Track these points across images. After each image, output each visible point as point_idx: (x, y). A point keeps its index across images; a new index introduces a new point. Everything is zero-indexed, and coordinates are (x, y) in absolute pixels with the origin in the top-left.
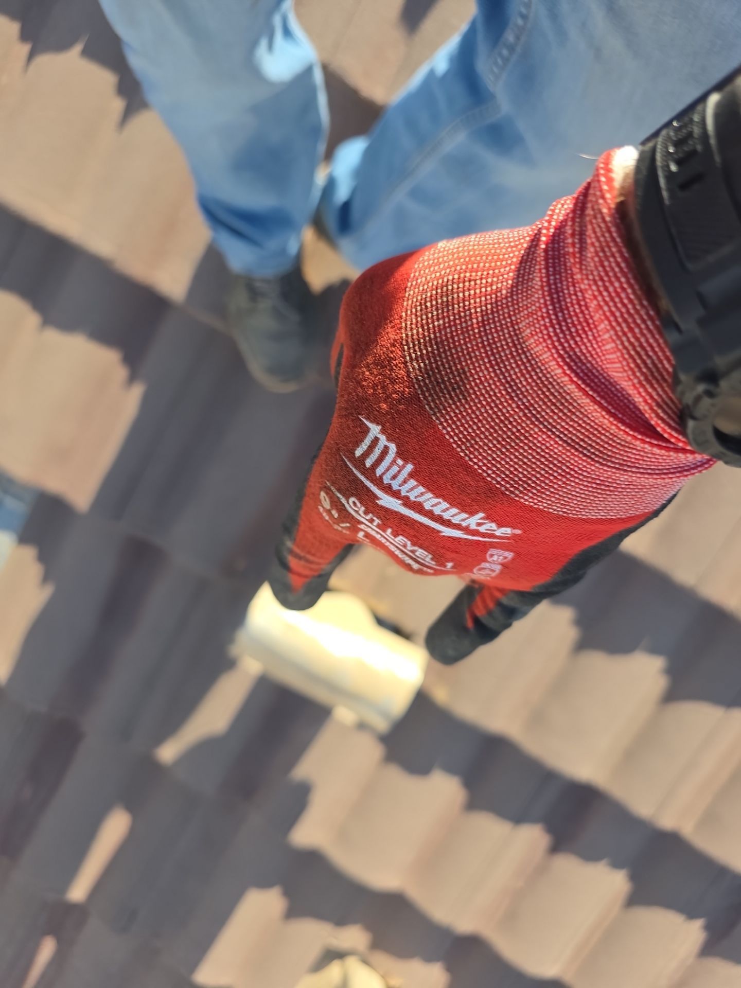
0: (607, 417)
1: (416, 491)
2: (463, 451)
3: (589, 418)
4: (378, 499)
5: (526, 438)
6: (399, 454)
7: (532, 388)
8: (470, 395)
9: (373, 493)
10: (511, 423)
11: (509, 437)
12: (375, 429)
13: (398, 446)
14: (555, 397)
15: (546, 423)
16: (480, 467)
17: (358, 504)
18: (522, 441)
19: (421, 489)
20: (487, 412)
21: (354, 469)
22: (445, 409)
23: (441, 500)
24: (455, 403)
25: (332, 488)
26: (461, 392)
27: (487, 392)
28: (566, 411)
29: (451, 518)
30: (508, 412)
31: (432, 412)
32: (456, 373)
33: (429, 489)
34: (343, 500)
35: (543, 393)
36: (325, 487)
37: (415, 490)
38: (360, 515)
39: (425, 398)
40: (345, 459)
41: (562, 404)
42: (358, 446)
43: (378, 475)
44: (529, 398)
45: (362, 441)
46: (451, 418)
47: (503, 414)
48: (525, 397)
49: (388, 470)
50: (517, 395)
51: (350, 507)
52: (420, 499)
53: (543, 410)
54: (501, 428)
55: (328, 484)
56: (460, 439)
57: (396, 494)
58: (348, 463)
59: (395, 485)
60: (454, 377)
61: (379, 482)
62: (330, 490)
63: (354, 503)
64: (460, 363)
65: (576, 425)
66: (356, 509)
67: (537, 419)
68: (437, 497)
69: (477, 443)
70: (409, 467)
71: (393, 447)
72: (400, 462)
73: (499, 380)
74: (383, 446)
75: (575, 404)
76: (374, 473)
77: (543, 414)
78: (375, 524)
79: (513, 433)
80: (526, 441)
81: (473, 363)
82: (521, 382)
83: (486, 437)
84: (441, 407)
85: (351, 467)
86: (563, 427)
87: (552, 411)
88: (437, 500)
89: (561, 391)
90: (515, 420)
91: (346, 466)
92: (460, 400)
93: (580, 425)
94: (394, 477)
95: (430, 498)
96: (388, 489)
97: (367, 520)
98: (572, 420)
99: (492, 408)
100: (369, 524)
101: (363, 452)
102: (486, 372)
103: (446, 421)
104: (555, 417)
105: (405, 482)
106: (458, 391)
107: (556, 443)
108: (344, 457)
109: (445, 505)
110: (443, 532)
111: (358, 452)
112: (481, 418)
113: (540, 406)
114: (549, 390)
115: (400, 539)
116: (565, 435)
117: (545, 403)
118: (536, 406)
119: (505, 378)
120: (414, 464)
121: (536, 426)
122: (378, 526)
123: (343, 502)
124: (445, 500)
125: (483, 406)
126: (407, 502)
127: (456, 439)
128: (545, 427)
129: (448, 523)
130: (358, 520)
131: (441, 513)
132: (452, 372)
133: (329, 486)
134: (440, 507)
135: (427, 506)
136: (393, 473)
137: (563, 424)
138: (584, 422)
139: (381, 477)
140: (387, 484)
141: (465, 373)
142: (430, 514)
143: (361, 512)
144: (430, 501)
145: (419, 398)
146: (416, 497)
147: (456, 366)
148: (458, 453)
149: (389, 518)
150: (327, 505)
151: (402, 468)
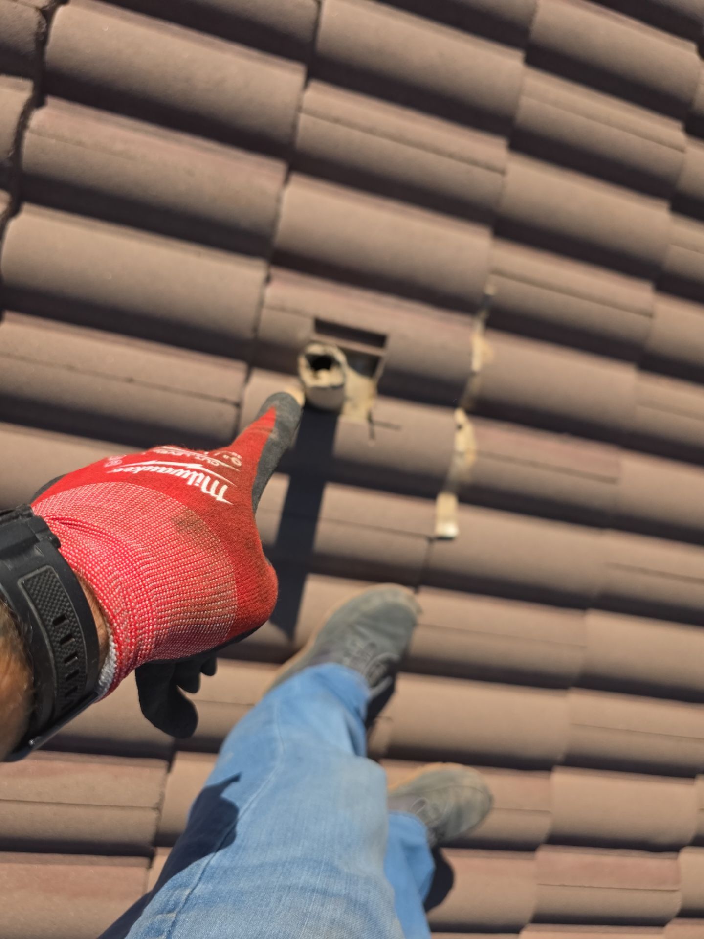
4: (202, 467)
6: (199, 489)
9: (207, 469)
12: (220, 498)
21: (224, 478)
25: (234, 469)
33: (173, 476)
34: (223, 464)
36: (239, 468)
40: (231, 482)
42: (227, 489)
43: (208, 477)
45: (225, 492)
49: (203, 480)
52: (177, 471)
55: (237, 470)
57: (192, 470)
58: (229, 481)
59: (195, 474)
61: (206, 474)
70: (190, 483)
71: (204, 489)
72: (197, 485)
74: (212, 491)
76: (211, 477)
78: (199, 457)
94: (197, 477)
96: (198, 471)
101: (223, 487)
105: (190, 476)
108: (233, 483)
111: (225, 487)
120: (188, 486)
124: (160, 474)
130: (210, 457)
134: (162, 470)
136: (199, 479)
140: (200, 474)
142: (167, 466)
143: (209, 461)
144: (170, 471)
146: (180, 471)
149: (192, 460)
150: (233, 460)
151: (194, 482)
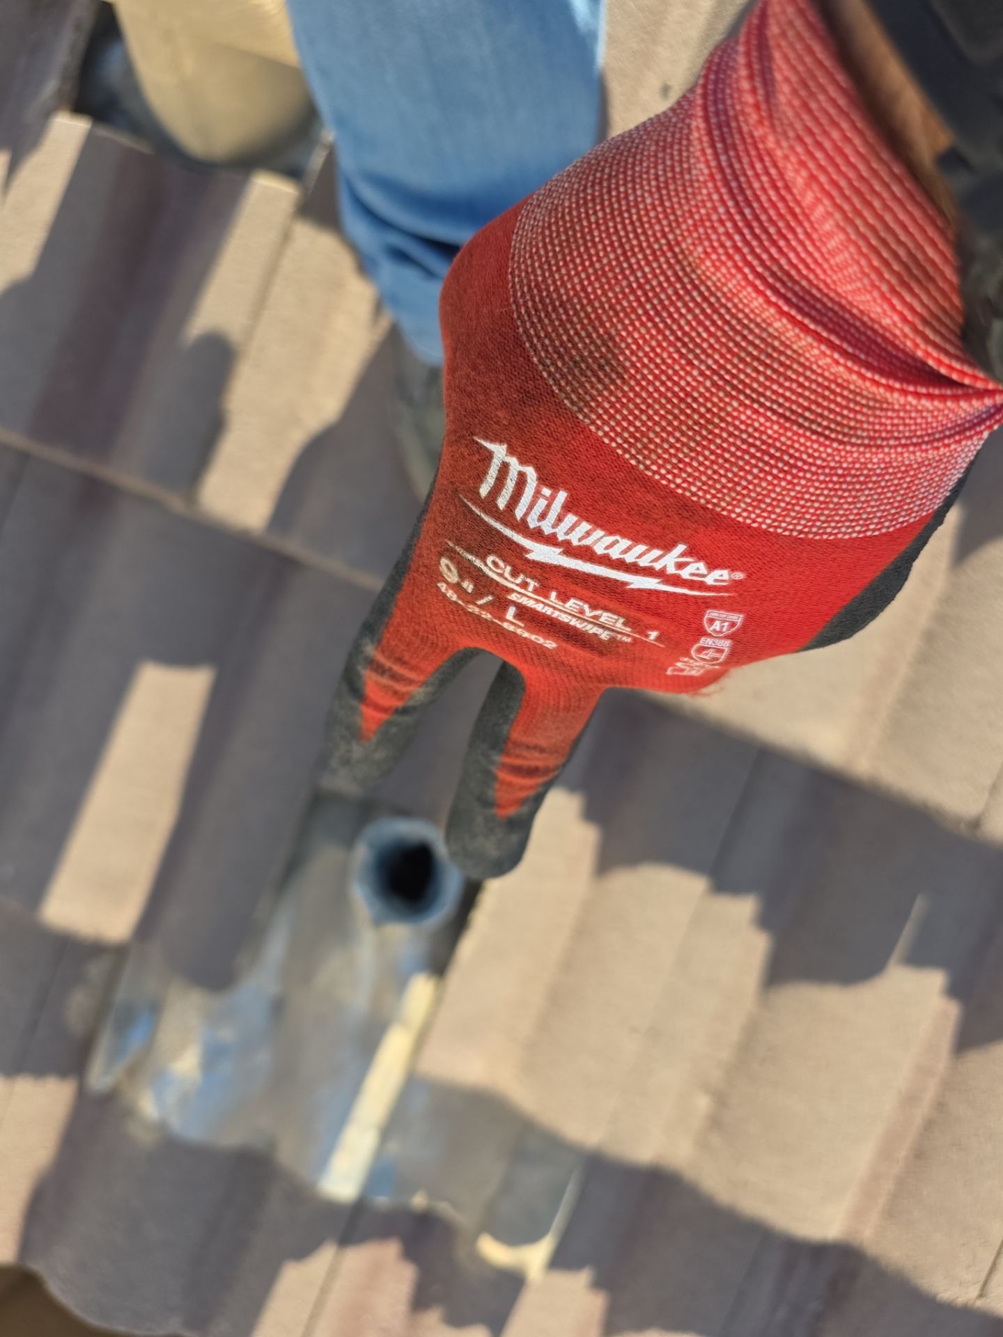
0: (842, 361)
1: (578, 531)
2: (633, 457)
3: (813, 372)
4: (527, 551)
5: (722, 420)
6: (543, 480)
7: (718, 340)
8: (626, 370)
9: (518, 545)
10: (695, 400)
11: (696, 423)
12: (499, 451)
13: (537, 469)
14: (756, 347)
15: (748, 391)
16: (663, 477)
17: (501, 564)
18: (717, 426)
19: (585, 526)
20: (657, 390)
21: (483, 516)
22: (594, 399)
23: (618, 537)
24: (606, 388)
25: (458, 549)
26: (613, 369)
27: (651, 360)
28: (776, 366)
29: (637, 560)
30: (688, 384)
31: (575, 409)
32: (599, 342)
33: (597, 524)
34: (478, 563)
35: (737, 344)
36: (447, 550)
37: (577, 529)
38: (506, 579)
39: (561, 389)
40: (469, 504)
41: (769, 356)
42: (482, 482)
43: (519, 518)
44: (717, 357)
45: (485, 473)
46: (606, 411)
47: (682, 389)
48: (708, 356)
49: (531, 507)
50: (697, 357)
51: (490, 569)
52: (587, 542)
53: (740, 370)
54: (682, 411)
55: (451, 544)
56: (626, 441)
57: (551, 540)
58: (474, 508)
59: (547, 529)
60: (598, 348)
61: (522, 527)
62: (455, 552)
63: (495, 563)
64: (602, 324)
65: (794, 386)
66: (499, 571)
67: (734, 387)
68: (611, 533)
69: (651, 441)
70: (562, 496)
71: (531, 472)
72: (547, 491)
73: (666, 338)
74: (516, 474)
75: (789, 352)
76: (513, 516)
77: (742, 376)
78: (531, 588)
79: (702, 416)
80: (723, 425)
81: (621, 321)
82: (699, 335)
83: (664, 429)
84: (588, 398)
85: (479, 514)
86: (775, 392)
87: (756, 370)
88: (611, 539)
89: (764, 335)
90: (701, 395)
91: (471, 512)
92: (613, 381)
93: (801, 385)
94: (543, 516)
95: (601, 538)
96: (538, 535)
97: (517, 585)
98: (788, 379)
99: (663, 383)
100: (523, 591)
101: (490, 489)
102: (643, 331)
103: (600, 417)
104: (762, 379)
105: (560, 519)
106: (607, 368)
107: (768, 419)
108: (465, 500)
109: (625, 543)
110: (632, 583)
111: (484, 490)
112: (650, 401)
113: (735, 366)
114: (744, 338)
115: (572, 603)
116: (780, 405)
117: (742, 360)
118: (729, 367)
119: (673, 332)
120: (566, 489)
121: (733, 397)
122: (536, 591)
123: (479, 566)
124: (624, 536)
125: (649, 382)
126: (569, 550)
127: (619, 440)
128: (747, 396)
129: (634, 569)
130: (506, 587)
131: (622, 556)
132: (593, 342)
133: (451, 547)
134: (618, 547)
135: (599, 550)
136: (541, 511)
137: (775, 387)
138: (807, 378)
139: (524, 521)
140: (534, 528)
141: (612, 338)
142: (605, 561)
143: (507, 575)
144: (601, 542)
145: (553, 391)
146: (580, 540)
147: (597, 332)
148: (626, 461)
149: (548, 577)
150: (453, 577)
151: (551, 500)
